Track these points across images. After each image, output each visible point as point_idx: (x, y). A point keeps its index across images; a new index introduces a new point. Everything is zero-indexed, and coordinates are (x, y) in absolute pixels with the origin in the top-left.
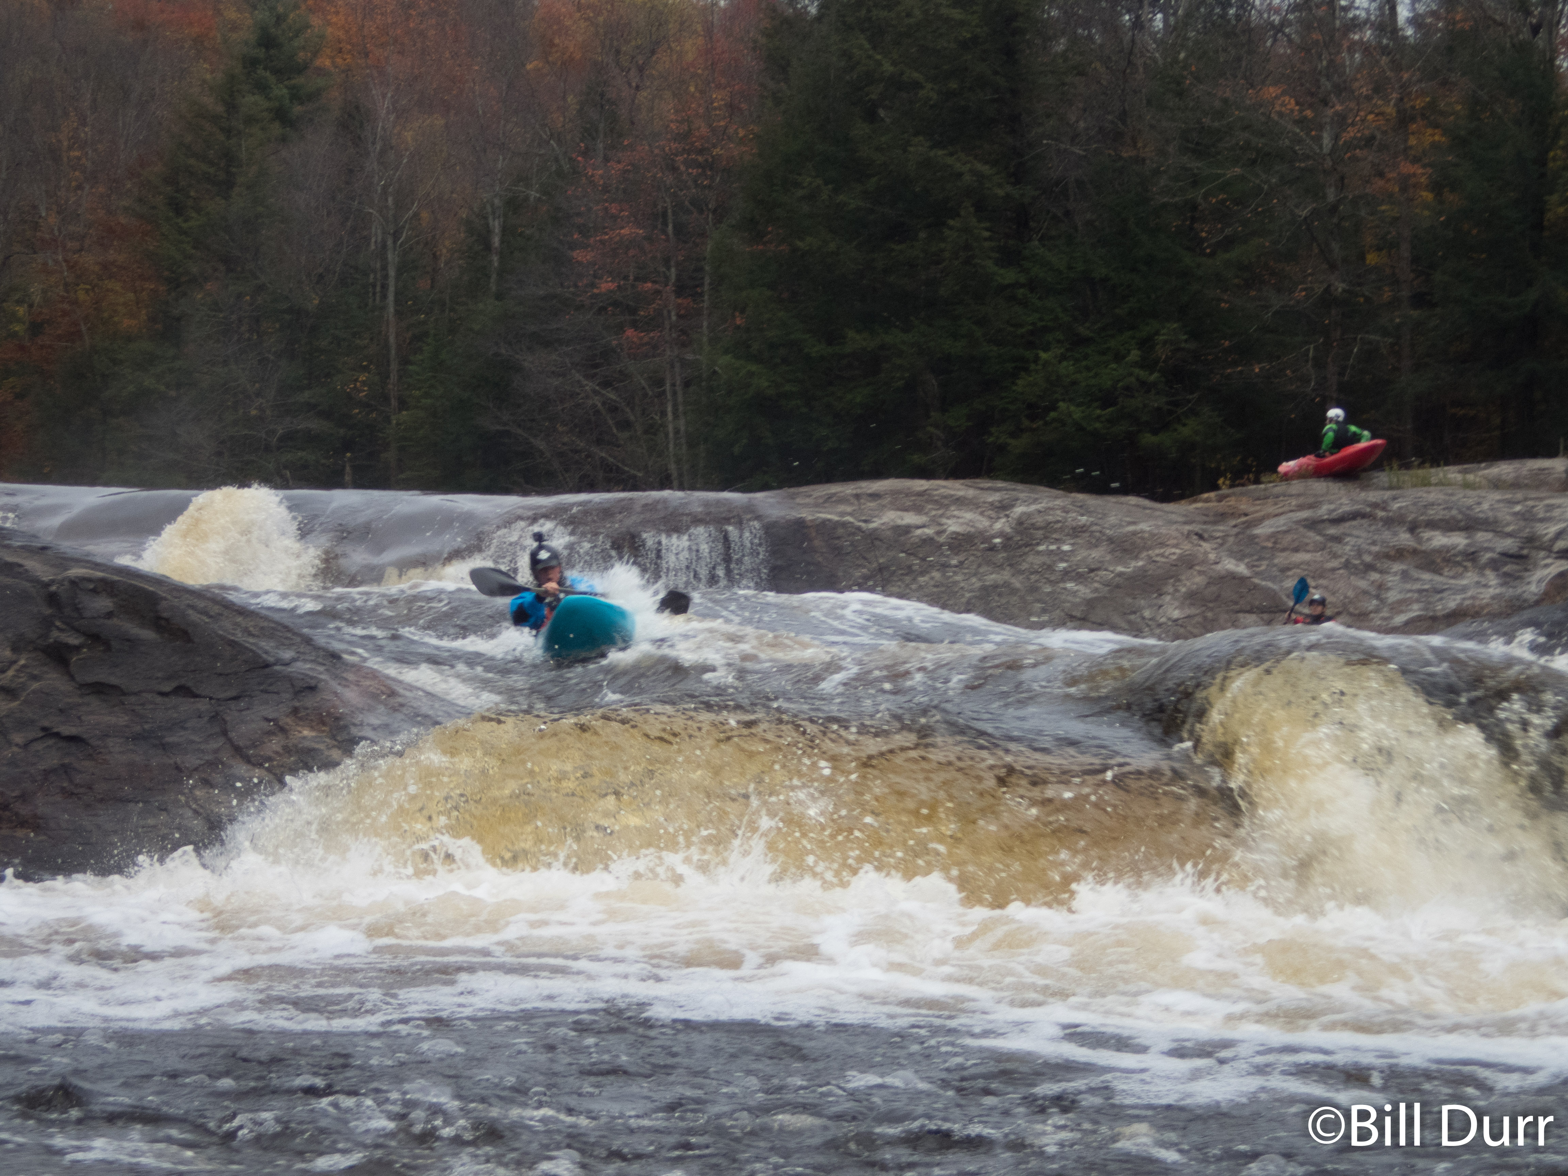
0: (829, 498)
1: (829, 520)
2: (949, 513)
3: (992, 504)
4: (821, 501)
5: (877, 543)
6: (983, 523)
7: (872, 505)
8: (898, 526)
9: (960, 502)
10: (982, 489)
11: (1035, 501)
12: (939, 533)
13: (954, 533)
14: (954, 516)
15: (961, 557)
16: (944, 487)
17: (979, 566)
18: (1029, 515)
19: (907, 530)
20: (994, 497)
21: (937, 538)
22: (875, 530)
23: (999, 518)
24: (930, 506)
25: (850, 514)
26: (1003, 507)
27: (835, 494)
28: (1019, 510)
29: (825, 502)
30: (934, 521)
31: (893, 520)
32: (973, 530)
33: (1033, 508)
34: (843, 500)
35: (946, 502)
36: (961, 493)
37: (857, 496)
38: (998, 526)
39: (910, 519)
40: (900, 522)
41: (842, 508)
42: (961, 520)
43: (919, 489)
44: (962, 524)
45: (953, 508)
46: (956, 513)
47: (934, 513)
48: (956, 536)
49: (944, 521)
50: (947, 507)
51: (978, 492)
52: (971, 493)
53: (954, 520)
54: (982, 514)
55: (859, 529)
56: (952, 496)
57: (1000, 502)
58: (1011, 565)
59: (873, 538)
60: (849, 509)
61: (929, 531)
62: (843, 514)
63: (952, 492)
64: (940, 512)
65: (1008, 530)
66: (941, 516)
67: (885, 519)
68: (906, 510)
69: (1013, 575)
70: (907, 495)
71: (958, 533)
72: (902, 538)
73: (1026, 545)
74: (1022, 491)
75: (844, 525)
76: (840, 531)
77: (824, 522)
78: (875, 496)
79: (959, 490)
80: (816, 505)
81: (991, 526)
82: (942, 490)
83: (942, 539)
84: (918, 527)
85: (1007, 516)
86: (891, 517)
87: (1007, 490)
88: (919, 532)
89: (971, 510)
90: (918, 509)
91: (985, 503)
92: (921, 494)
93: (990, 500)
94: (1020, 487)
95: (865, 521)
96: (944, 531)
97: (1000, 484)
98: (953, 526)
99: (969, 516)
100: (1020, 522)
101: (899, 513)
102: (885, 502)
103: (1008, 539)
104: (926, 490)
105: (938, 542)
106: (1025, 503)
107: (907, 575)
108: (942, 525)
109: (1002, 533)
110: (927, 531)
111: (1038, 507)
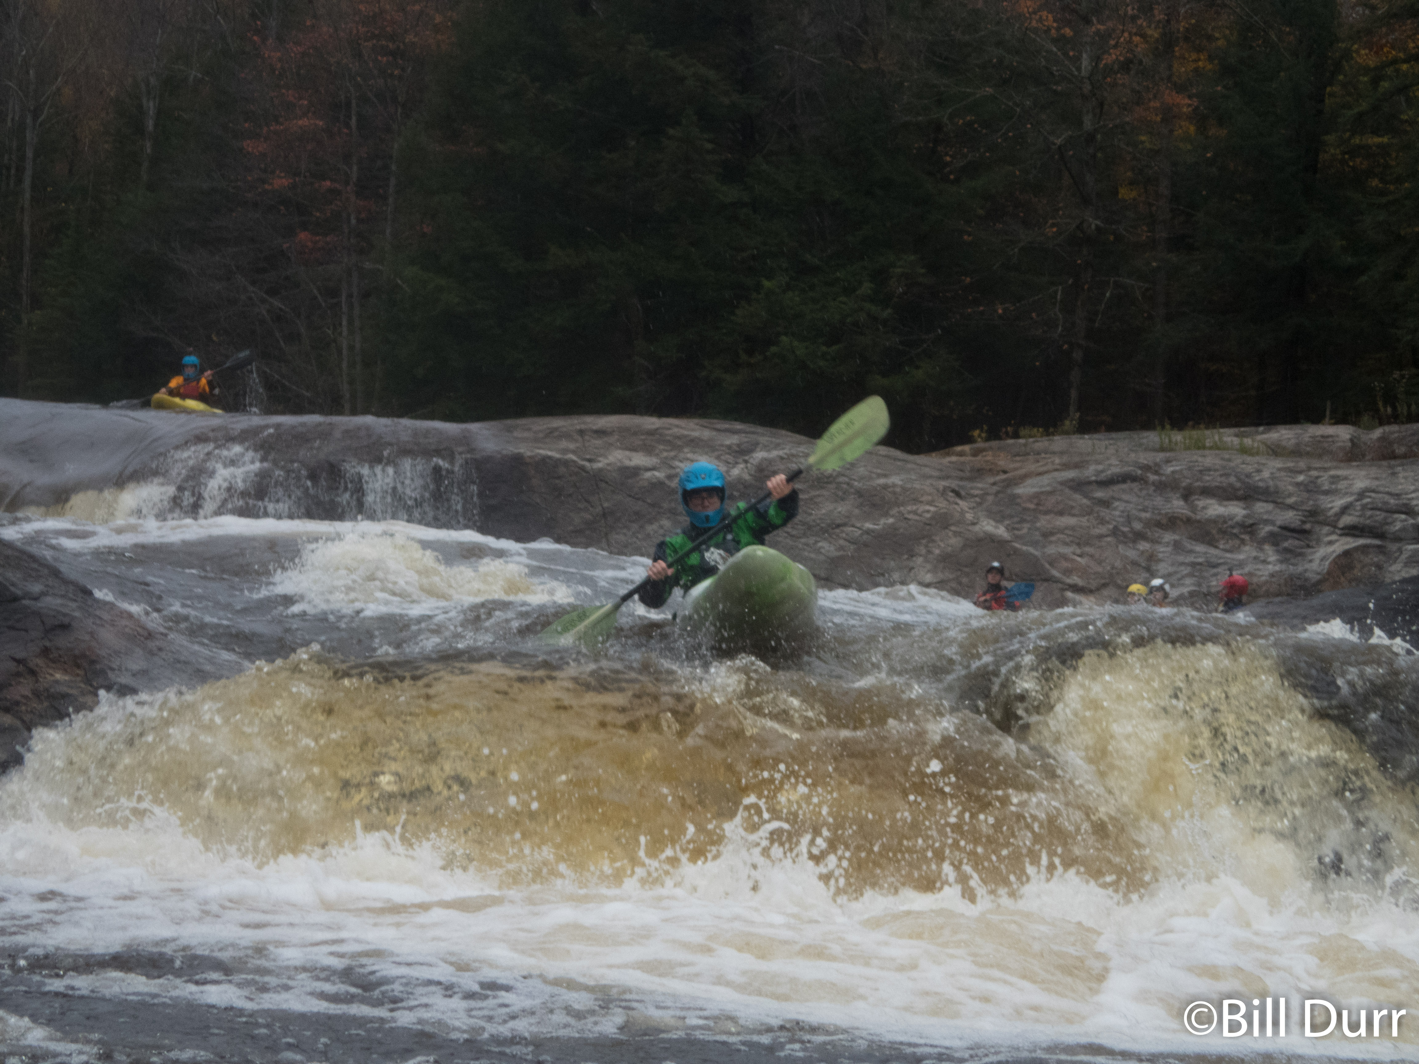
0: (550, 433)
1: (550, 458)
2: (682, 456)
3: (729, 447)
4: (541, 435)
5: (603, 485)
7: (598, 442)
8: (626, 468)
9: (695, 444)
10: (719, 430)
11: (777, 446)
12: (670, 477)
14: (688, 459)
16: (677, 426)
18: (771, 460)
19: (635, 471)
20: (732, 440)
21: (667, 482)
22: (601, 470)
23: (737, 463)
24: (662, 447)
25: (574, 452)
26: (742, 452)
27: (556, 429)
28: (759, 455)
29: (546, 436)
30: (666, 463)
31: (620, 461)
33: (774, 453)
34: (565, 436)
35: (679, 443)
36: (696, 434)
37: (581, 432)
38: (736, 472)
39: (639, 459)
40: (627, 463)
41: (564, 444)
43: (649, 427)
45: (686, 450)
46: (689, 456)
47: (665, 454)
49: (677, 463)
50: (680, 448)
51: (714, 433)
52: (706, 434)
54: (718, 458)
55: (583, 468)
56: (685, 436)
57: (738, 445)
59: (598, 479)
60: (572, 446)
61: (660, 475)
62: (565, 451)
63: (686, 433)
64: (672, 454)
65: (747, 477)
66: (674, 458)
67: (611, 459)
68: (634, 449)
70: (635, 434)
72: (630, 481)
74: (763, 435)
75: (566, 463)
76: (562, 470)
77: (545, 459)
78: (601, 433)
79: (693, 430)
80: (536, 440)
81: (727, 472)
82: (676, 430)
84: (648, 470)
85: (746, 462)
86: (618, 457)
87: (746, 433)
88: (648, 475)
89: (706, 453)
90: (648, 450)
91: (722, 445)
92: (651, 433)
93: (728, 442)
94: (760, 429)
95: (590, 461)
96: (676, 475)
97: (738, 426)
100: (758, 468)
101: (627, 453)
102: (612, 439)
103: (745, 487)
104: (657, 429)
105: (669, 487)
106: (766, 448)
107: (633, 522)
108: (674, 468)
109: (740, 480)
110: (657, 473)
111: (781, 453)
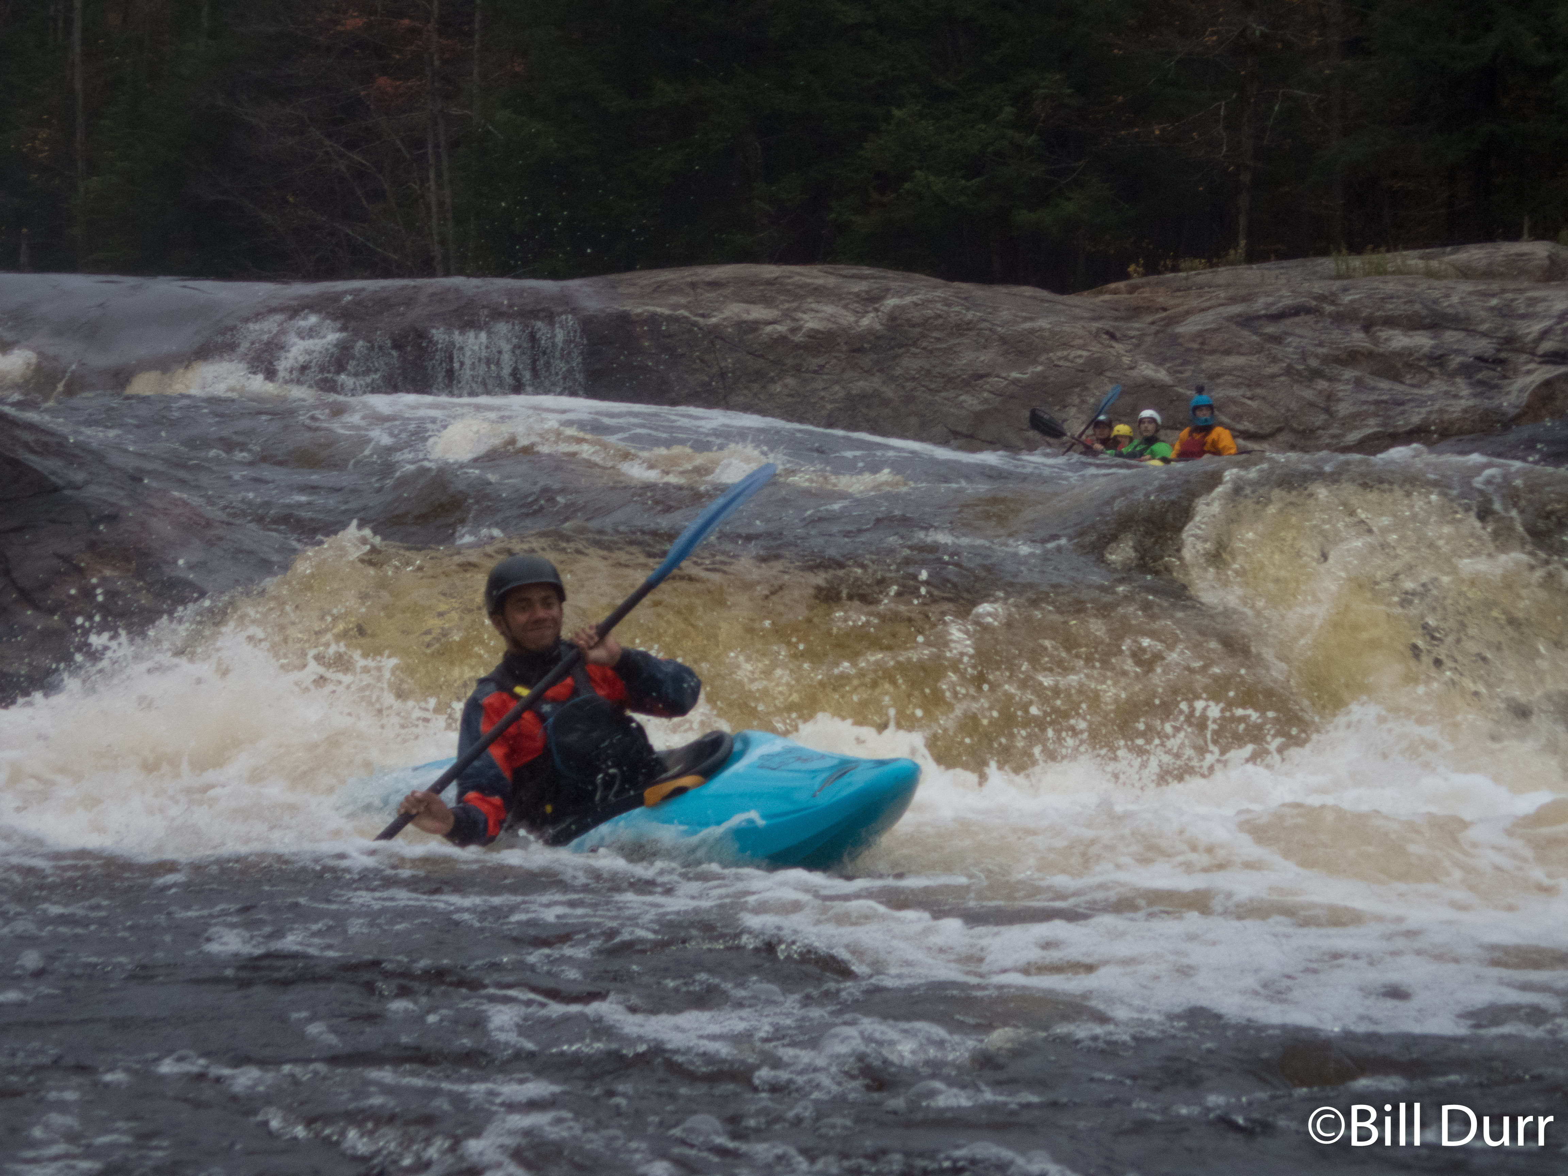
0: (658, 288)
1: (659, 314)
2: (805, 306)
3: (857, 295)
4: (648, 290)
5: (719, 342)
6: (847, 318)
7: (712, 295)
8: (745, 322)
9: (819, 292)
10: (845, 276)
11: (910, 291)
12: (794, 330)
13: (812, 330)
14: (812, 310)
15: (820, 361)
16: (799, 274)
17: (843, 370)
18: (903, 309)
19: (754, 326)
20: (860, 287)
21: (790, 336)
22: (716, 326)
23: (868, 312)
24: (782, 298)
25: (685, 307)
26: (872, 299)
27: (665, 282)
28: (891, 302)
29: (654, 291)
30: (788, 315)
31: (737, 315)
32: (834, 326)
33: (908, 300)
34: (675, 290)
35: (802, 293)
36: (820, 282)
37: (693, 285)
38: (865, 322)
39: (758, 313)
40: (745, 317)
41: (674, 299)
42: (819, 315)
43: (768, 276)
44: (821, 319)
45: (809, 300)
46: (813, 306)
47: (787, 305)
48: (813, 334)
49: (800, 315)
50: (803, 297)
51: (840, 280)
52: (831, 281)
53: (813, 314)
54: (845, 307)
55: (695, 324)
56: (809, 285)
57: (867, 292)
58: (881, 370)
59: (713, 336)
60: (683, 301)
61: (781, 328)
62: (675, 307)
63: (809, 281)
64: (795, 304)
65: (878, 327)
66: (795, 310)
67: (727, 313)
68: (753, 302)
69: (884, 382)
70: (753, 284)
71: (817, 331)
72: (749, 337)
73: (900, 346)
74: (894, 279)
75: (676, 320)
76: (673, 328)
77: (653, 317)
78: (715, 285)
79: (816, 278)
80: (643, 296)
81: (857, 322)
82: (797, 278)
83: (798, 338)
84: (770, 323)
85: (877, 310)
86: (735, 310)
87: (875, 278)
88: (769, 328)
89: (833, 303)
90: (767, 301)
91: (850, 293)
92: (770, 283)
93: (856, 289)
94: (890, 274)
95: (703, 316)
96: (799, 328)
97: (866, 271)
98: (811, 322)
99: (829, 309)
100: (892, 317)
101: (744, 306)
102: (727, 291)
103: (878, 338)
104: (777, 278)
105: (792, 341)
106: (900, 294)
107: (755, 381)
108: (797, 320)
109: (870, 331)
110: (779, 328)
111: (915, 298)
